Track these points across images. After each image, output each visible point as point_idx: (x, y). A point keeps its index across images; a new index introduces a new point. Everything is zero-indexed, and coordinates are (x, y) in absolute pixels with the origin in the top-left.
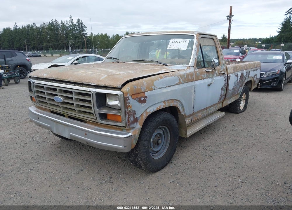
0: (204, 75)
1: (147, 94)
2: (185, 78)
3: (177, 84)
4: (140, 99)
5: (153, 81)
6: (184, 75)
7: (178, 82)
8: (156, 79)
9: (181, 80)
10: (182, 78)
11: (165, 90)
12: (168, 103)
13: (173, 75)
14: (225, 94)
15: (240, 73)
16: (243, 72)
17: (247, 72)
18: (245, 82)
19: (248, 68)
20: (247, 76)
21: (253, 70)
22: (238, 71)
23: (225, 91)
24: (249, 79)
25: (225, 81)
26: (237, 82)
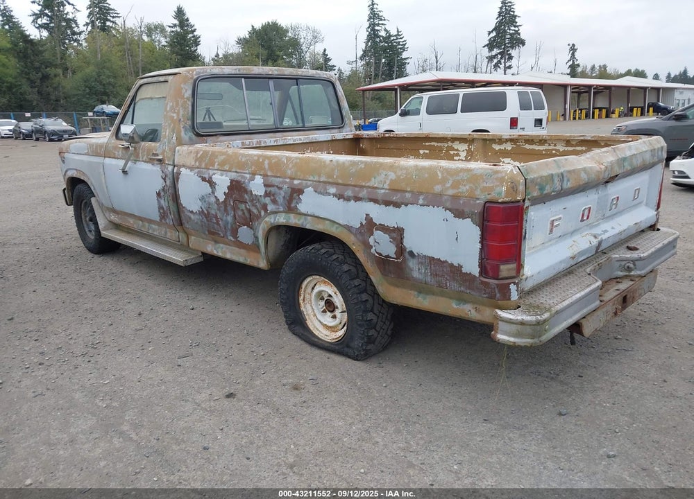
0: (119, 152)
1: (66, 155)
2: (93, 150)
3: (85, 154)
4: (62, 157)
6: (93, 145)
7: (86, 151)
8: (72, 143)
9: (89, 150)
11: (76, 157)
12: (80, 173)
14: (176, 213)
15: (224, 177)
16: (243, 177)
17: (273, 186)
18: (267, 219)
19: (289, 172)
20: (274, 202)
21: (333, 190)
22: (216, 167)
23: (171, 202)
24: (299, 220)
25: (164, 179)
26: (213, 199)
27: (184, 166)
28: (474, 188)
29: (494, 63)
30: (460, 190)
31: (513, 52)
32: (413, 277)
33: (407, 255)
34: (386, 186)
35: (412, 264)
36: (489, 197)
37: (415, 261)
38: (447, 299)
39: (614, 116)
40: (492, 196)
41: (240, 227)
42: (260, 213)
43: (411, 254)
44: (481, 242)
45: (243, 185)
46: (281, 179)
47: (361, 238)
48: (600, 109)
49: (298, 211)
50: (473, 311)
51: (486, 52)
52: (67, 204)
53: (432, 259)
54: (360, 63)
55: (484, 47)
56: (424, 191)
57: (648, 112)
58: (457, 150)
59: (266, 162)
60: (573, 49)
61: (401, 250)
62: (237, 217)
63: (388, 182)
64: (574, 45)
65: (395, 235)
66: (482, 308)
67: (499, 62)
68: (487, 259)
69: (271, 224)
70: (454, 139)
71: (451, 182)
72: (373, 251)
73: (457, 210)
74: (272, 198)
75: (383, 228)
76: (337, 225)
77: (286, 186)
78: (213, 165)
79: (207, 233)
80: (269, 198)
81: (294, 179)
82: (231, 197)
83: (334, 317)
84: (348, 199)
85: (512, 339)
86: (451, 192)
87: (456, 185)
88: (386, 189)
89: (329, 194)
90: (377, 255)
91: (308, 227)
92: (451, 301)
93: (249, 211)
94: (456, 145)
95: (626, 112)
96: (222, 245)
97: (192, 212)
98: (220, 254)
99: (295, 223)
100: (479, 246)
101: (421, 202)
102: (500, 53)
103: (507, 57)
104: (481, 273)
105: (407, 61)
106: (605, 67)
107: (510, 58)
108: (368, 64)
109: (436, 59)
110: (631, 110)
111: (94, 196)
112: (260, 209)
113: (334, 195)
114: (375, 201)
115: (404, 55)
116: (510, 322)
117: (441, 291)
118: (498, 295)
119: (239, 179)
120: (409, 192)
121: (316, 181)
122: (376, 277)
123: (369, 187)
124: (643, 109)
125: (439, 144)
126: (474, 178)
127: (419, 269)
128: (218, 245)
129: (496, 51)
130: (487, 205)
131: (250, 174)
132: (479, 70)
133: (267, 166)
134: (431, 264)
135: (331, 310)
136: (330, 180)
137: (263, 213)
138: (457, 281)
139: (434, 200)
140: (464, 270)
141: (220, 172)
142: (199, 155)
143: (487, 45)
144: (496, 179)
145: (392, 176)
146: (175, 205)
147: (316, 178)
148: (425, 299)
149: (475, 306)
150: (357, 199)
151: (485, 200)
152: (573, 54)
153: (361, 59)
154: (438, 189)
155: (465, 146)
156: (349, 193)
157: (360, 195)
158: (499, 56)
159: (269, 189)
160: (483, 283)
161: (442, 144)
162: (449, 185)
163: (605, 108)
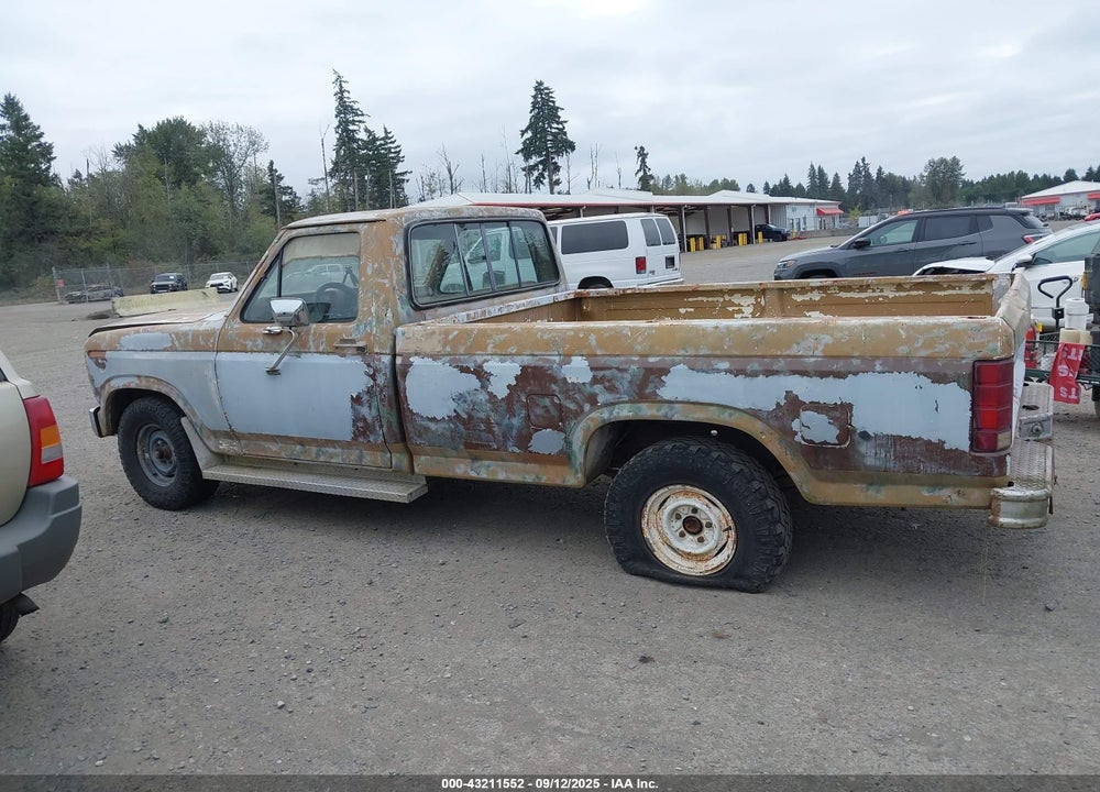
0: (255, 341)
1: (108, 355)
2: (186, 342)
3: (165, 350)
4: (97, 359)
5: (120, 335)
6: (185, 334)
7: (168, 345)
8: (128, 334)
9: (177, 343)
10: (179, 339)
11: (137, 356)
12: (148, 381)
13: (162, 331)
14: (395, 425)
15: (508, 364)
16: (548, 361)
17: (610, 368)
18: (593, 415)
19: (639, 348)
20: (611, 389)
21: (725, 365)
22: (490, 350)
23: (385, 411)
24: (658, 411)
25: (373, 377)
26: (483, 397)
27: (416, 354)
28: (957, 345)
29: (534, 178)
30: (937, 350)
31: (560, 161)
32: (865, 465)
33: (857, 437)
34: (817, 353)
35: (865, 448)
36: (980, 355)
37: (870, 444)
38: (915, 487)
39: (714, 246)
40: (985, 353)
41: (536, 431)
42: (582, 408)
43: (865, 435)
44: (972, 409)
45: (550, 372)
46: (622, 358)
47: (776, 423)
48: (696, 237)
49: (659, 399)
50: (954, 497)
51: (520, 161)
52: (101, 435)
53: (897, 440)
54: (332, 182)
55: (517, 153)
56: (881, 354)
57: (757, 237)
58: (740, 305)
59: (593, 338)
60: (642, 154)
61: (846, 432)
62: (532, 417)
63: (821, 348)
64: (642, 148)
65: (838, 414)
66: (967, 490)
67: (542, 175)
68: (979, 429)
69: (604, 420)
70: (732, 292)
71: (921, 342)
72: (798, 438)
73: (935, 374)
74: (607, 384)
75: (817, 407)
76: (729, 411)
77: (634, 367)
78: (485, 349)
79: (462, 447)
80: (600, 386)
81: (647, 356)
82: (523, 390)
83: (701, 540)
84: (754, 374)
85: (1020, 521)
86: (923, 353)
87: (928, 344)
88: (818, 357)
89: (719, 371)
90: (803, 442)
91: (676, 418)
92: (920, 488)
93: (560, 407)
94: (736, 299)
95: (729, 240)
96: (486, 463)
97: (433, 419)
98: (484, 475)
99: (651, 416)
100: (969, 414)
101: (878, 368)
102: (541, 162)
103: (552, 167)
104: (971, 446)
105: (406, 177)
106: (683, 177)
107: (557, 168)
108: (344, 183)
109: (450, 171)
110: (735, 236)
111: (185, 415)
112: (581, 403)
113: (726, 371)
114: (803, 373)
115: (400, 169)
116: (1018, 500)
117: (911, 477)
118: (996, 470)
119: (540, 363)
120: (857, 357)
121: (690, 356)
122: (798, 473)
123: (789, 356)
124: (749, 234)
125: (710, 299)
126: (953, 334)
127: (876, 453)
128: (477, 464)
129: (534, 160)
130: (977, 364)
131: (560, 355)
132: (513, 188)
133: (594, 343)
134: (895, 446)
135: (696, 530)
136: (718, 353)
137: (587, 407)
138: (936, 461)
139: (898, 365)
140: (947, 447)
141: (497, 358)
142: (450, 337)
143: (522, 151)
144: (987, 333)
145: (827, 339)
146: (394, 412)
147: (691, 352)
148: (878, 491)
149: (957, 489)
150: (769, 373)
151: (975, 358)
152: (643, 161)
153: (332, 174)
154: (902, 350)
155: (751, 300)
156: (755, 366)
157: (775, 368)
158: (541, 167)
159: (600, 374)
160: (974, 458)
161: (716, 299)
162: (919, 345)
163: (701, 236)
